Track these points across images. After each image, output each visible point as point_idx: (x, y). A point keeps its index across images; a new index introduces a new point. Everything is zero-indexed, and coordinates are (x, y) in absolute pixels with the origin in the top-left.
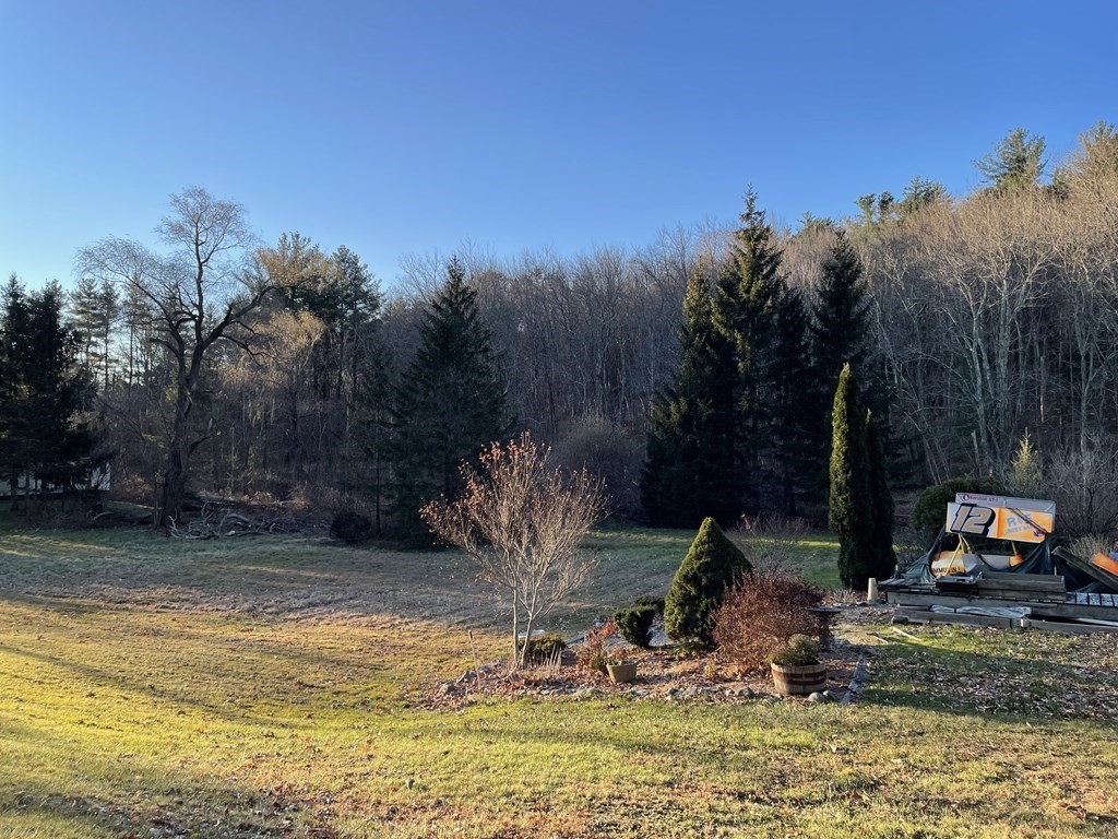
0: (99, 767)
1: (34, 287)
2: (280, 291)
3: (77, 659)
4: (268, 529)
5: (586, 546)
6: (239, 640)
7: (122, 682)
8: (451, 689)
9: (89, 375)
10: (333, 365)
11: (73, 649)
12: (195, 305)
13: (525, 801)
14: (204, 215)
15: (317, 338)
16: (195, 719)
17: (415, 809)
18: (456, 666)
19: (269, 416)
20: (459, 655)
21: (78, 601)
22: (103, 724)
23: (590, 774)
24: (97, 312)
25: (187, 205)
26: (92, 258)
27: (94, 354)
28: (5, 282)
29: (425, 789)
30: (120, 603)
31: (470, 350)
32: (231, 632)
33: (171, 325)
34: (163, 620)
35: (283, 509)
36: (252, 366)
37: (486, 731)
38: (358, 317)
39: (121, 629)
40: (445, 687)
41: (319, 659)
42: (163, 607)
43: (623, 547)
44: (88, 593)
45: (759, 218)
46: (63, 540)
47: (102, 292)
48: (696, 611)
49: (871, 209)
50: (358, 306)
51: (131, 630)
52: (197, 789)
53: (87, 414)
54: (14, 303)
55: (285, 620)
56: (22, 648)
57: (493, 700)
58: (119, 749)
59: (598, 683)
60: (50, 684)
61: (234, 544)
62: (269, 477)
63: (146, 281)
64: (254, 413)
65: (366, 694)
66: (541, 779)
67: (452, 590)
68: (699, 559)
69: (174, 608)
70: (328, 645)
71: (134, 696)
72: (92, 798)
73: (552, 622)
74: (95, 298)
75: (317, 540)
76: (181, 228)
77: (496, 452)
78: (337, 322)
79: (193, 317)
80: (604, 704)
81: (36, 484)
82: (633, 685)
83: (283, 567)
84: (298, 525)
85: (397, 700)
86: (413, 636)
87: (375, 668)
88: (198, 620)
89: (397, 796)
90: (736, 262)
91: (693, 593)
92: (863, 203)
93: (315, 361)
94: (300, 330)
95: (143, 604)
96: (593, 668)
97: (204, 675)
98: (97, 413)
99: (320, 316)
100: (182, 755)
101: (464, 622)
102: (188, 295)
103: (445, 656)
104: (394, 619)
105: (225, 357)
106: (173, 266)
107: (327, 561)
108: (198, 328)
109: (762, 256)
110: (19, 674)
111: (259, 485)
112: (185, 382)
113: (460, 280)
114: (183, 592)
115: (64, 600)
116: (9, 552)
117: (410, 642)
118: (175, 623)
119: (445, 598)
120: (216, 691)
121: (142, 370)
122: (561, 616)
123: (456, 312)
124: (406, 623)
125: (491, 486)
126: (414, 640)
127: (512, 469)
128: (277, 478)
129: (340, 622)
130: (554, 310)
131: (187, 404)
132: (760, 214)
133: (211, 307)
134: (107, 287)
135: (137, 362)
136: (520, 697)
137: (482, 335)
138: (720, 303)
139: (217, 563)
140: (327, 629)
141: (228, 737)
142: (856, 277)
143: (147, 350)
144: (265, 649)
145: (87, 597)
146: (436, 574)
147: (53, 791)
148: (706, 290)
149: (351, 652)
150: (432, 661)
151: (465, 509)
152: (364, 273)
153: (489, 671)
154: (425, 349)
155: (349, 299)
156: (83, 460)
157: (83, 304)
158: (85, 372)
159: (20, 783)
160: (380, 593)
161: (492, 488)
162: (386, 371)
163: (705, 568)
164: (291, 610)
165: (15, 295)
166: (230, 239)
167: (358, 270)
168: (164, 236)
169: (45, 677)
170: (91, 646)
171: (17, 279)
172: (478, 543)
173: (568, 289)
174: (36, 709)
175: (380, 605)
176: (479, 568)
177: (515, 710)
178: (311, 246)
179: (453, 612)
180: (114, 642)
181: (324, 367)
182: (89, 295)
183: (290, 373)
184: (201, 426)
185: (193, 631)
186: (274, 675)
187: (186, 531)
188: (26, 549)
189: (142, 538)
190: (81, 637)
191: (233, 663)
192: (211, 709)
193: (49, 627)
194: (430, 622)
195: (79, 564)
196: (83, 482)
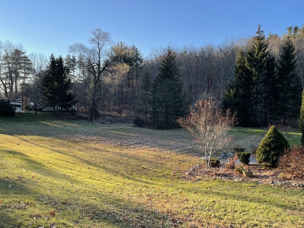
1: (57, 57)
3: (81, 157)
4: (117, 122)
6: (120, 153)
7: (95, 165)
11: (79, 154)
12: (98, 61)
14: (100, 36)
15: (128, 71)
16: (119, 178)
19: (116, 91)
21: (75, 139)
22: (97, 179)
24: (71, 64)
25: (96, 33)
26: (72, 49)
27: (71, 75)
28: (50, 55)
30: (86, 140)
31: (173, 74)
32: (117, 150)
33: (92, 67)
34: (98, 146)
35: (120, 116)
36: (112, 78)
38: (137, 65)
39: (88, 148)
40: (187, 173)
41: (145, 160)
42: (97, 142)
44: (77, 137)
45: (262, 33)
46: (67, 123)
47: (72, 58)
48: (269, 155)
49: (291, 31)
50: (137, 62)
51: (91, 148)
53: (71, 90)
54: (52, 61)
55: (130, 148)
56: (66, 153)
58: (107, 189)
59: (240, 176)
60: (76, 164)
61: (110, 125)
62: (116, 108)
63: (86, 54)
64: (112, 91)
65: (163, 173)
67: (172, 141)
68: (270, 139)
69: (100, 142)
70: (145, 156)
71: (100, 169)
74: (71, 60)
75: (131, 125)
76: (94, 40)
78: (132, 67)
79: (97, 65)
80: (249, 185)
81: (59, 108)
83: (124, 132)
84: (125, 121)
85: (174, 176)
86: (167, 155)
87: (162, 164)
88: (107, 146)
90: (254, 47)
91: (268, 149)
92: (289, 29)
94: (124, 68)
95: (91, 141)
97: (116, 163)
98: (74, 90)
99: (128, 64)
101: (180, 151)
102: (96, 59)
104: (160, 149)
106: (92, 50)
107: (135, 131)
108: (99, 67)
109: (262, 45)
110: (68, 161)
111: (114, 110)
112: (96, 82)
113: (170, 53)
114: (101, 138)
115: (71, 139)
116: (55, 125)
117: (168, 157)
118: (101, 147)
119: (172, 144)
120: (121, 169)
121: (83, 79)
124: (164, 151)
128: (118, 109)
129: (146, 149)
131: (97, 88)
132: (262, 31)
134: (73, 57)
135: (81, 77)
136: (215, 179)
137: (176, 69)
138: (248, 59)
139: (107, 130)
140: (143, 151)
142: (293, 51)
143: (84, 74)
144: (129, 156)
145: (77, 138)
146: (166, 136)
148: (243, 55)
149: (152, 158)
152: (139, 53)
154: (160, 73)
155: (135, 60)
156: (71, 102)
157: (68, 62)
158: (70, 80)
160: (153, 141)
162: (149, 80)
163: (273, 142)
164: (131, 145)
165: (52, 58)
166: (107, 43)
167: (137, 52)
168: (90, 42)
169: (75, 162)
170: (83, 153)
171: (53, 54)
174: (77, 173)
175: (154, 145)
178: (125, 45)
179: (175, 148)
180: (88, 152)
182: (69, 59)
183: (121, 80)
184: (99, 94)
185: (107, 149)
186: (134, 164)
187: (97, 121)
188: (59, 125)
189: (86, 123)
190: (79, 150)
191: (122, 160)
192: (122, 175)
193: (70, 146)
194: (171, 151)
195: (73, 129)
196: (71, 108)
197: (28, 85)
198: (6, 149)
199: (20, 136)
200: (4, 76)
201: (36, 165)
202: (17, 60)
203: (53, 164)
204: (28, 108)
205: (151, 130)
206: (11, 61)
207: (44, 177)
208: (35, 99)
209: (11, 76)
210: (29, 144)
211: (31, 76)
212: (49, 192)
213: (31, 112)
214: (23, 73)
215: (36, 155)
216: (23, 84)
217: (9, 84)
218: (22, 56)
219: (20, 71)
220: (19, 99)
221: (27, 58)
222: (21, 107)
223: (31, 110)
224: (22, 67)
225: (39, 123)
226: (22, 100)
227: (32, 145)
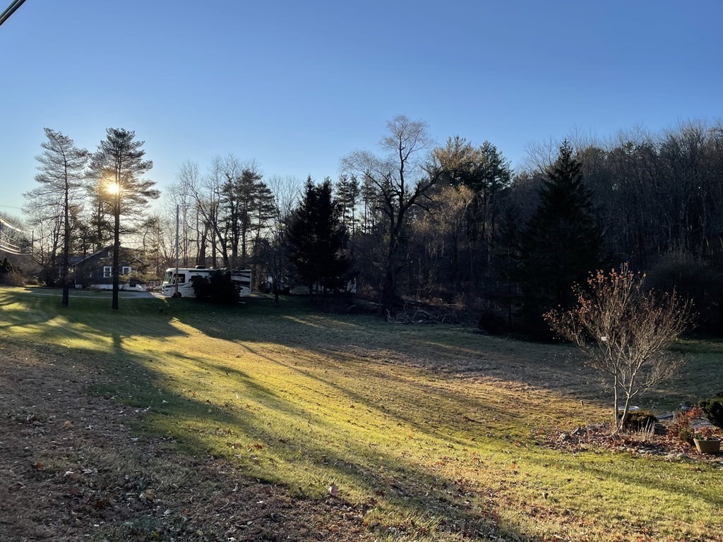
0: (360, 448)
1: (318, 182)
2: (446, 173)
3: (345, 386)
4: (441, 321)
5: (675, 350)
6: (428, 386)
7: (367, 402)
8: (568, 438)
9: (345, 228)
10: (480, 219)
11: (343, 381)
12: (399, 186)
13: (633, 525)
14: (404, 131)
15: (469, 202)
16: (407, 430)
17: (551, 513)
18: (570, 423)
19: (440, 252)
20: (571, 415)
21: (343, 354)
22: (360, 424)
23: (684, 516)
24: (348, 193)
25: (395, 127)
26: (348, 163)
27: (347, 217)
28: (306, 179)
29: (556, 501)
30: (364, 357)
31: (576, 205)
32: (423, 381)
33: (386, 198)
34: (385, 369)
35: (449, 309)
36: (431, 221)
37: (598, 471)
38: (496, 186)
39: (365, 372)
40: (563, 436)
41: (477, 405)
42: (386, 361)
43: (704, 352)
44: (347, 350)
46: (334, 319)
47: (351, 181)
50: (496, 180)
51: (370, 373)
52: (413, 471)
53: (345, 250)
54: (310, 190)
55: (454, 378)
56: (318, 376)
57: (600, 450)
58: (369, 440)
59: (686, 451)
60: (332, 398)
61: (422, 328)
62: (441, 289)
63: (373, 174)
64: (432, 250)
65: (508, 432)
66: (644, 511)
67: (564, 370)
69: (391, 363)
70: (482, 397)
71: (374, 411)
72: (359, 465)
73: (644, 401)
74: (348, 185)
75: (471, 330)
76: (392, 141)
77: (600, 277)
78: (482, 191)
79: (398, 193)
80: (692, 467)
81: (321, 288)
82: (717, 457)
83: (451, 345)
84: (459, 319)
85: (530, 439)
86: (538, 398)
87: (513, 416)
88: (404, 371)
89: (537, 501)
93: (468, 217)
94: (459, 197)
95: (375, 359)
96: (681, 439)
97: (410, 404)
98: (350, 250)
99: (471, 187)
100: (402, 449)
101: (574, 393)
102: (395, 181)
103: (561, 415)
104: (524, 386)
105: (415, 216)
106: (388, 164)
107: (478, 343)
108: (401, 200)
110: (318, 390)
111: (435, 294)
112: (394, 231)
113: (568, 156)
114: (396, 354)
115: (336, 353)
116: (310, 324)
117: (536, 402)
118: (392, 371)
119: (559, 376)
120: (418, 415)
121: (371, 225)
122: (651, 398)
123: (566, 179)
124: (533, 389)
125: (597, 301)
126: (539, 401)
127: (613, 290)
128: (445, 290)
129: (488, 383)
130: (643, 172)
131: (395, 245)
133: (407, 186)
134: (354, 179)
135: (368, 221)
136: (621, 452)
137: (585, 194)
139: (413, 339)
140: (481, 387)
141: (427, 443)
143: (373, 213)
144: (444, 394)
145: (347, 352)
146: (552, 359)
147: (339, 457)
149: (497, 403)
150: (552, 416)
151: (576, 316)
152: (500, 158)
153: (596, 430)
154: (543, 206)
155: (489, 176)
156: (343, 276)
157: (341, 189)
158: (344, 228)
159: (324, 450)
160: (513, 367)
161: (597, 303)
162: (515, 221)
164: (457, 372)
165: (310, 186)
166: (419, 144)
167: (496, 156)
168: (383, 146)
169: (330, 394)
170: (350, 379)
171: (311, 178)
172: (586, 340)
173: (656, 156)
174: (328, 411)
175: (514, 376)
176: (586, 358)
177: (618, 459)
178: (466, 143)
179: (565, 386)
180: (362, 379)
181: (474, 220)
182: (344, 184)
183: (453, 225)
184: (402, 257)
185: (402, 377)
186: (450, 410)
187: (396, 318)
188: (317, 323)
189: (373, 321)
190: (345, 374)
191: (426, 399)
192: (415, 425)
193: (330, 366)
194: (550, 391)
195: (342, 333)
196: (343, 288)
197: (265, 241)
198: (215, 363)
199: (243, 343)
200: (223, 225)
201: (260, 392)
202: (247, 192)
203: (290, 394)
204: (263, 288)
205: (518, 343)
206: (236, 195)
207: (265, 409)
208: (275, 270)
209: (235, 224)
210: (257, 357)
211: (271, 222)
212: (266, 427)
213: (269, 296)
214: (257, 217)
215: (263, 376)
216: (257, 240)
217: (231, 239)
218: (257, 182)
219: (251, 213)
220: (247, 270)
221: (265, 186)
222: (250, 286)
223: (268, 292)
224: (256, 205)
225: (281, 319)
226: (253, 271)
227: (261, 359)
